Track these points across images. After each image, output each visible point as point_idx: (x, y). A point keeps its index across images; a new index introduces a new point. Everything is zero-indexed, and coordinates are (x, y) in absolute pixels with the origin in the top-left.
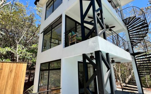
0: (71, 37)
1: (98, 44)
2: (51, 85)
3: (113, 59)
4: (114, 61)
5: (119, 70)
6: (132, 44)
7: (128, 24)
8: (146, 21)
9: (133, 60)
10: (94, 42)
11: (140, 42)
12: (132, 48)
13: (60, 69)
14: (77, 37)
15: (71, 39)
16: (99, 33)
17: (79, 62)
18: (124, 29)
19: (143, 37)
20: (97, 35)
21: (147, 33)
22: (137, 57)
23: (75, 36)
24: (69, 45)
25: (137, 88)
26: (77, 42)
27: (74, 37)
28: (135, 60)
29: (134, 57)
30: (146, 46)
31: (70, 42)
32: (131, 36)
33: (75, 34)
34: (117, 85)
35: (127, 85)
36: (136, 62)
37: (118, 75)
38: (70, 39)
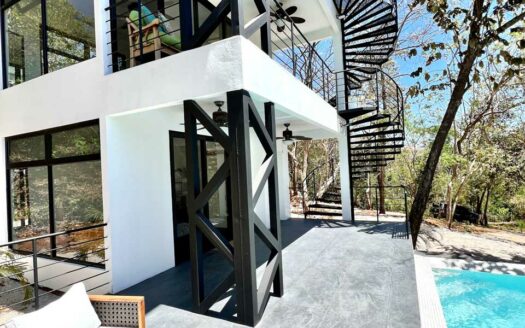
0: (137, 30)
1: (241, 65)
2: (70, 220)
3: (290, 128)
4: (290, 133)
5: (303, 163)
6: (347, 82)
7: (345, 13)
8: (396, 11)
9: (342, 132)
10: (225, 59)
11: (368, 80)
12: (347, 94)
13: (96, 156)
14: (161, 33)
15: (138, 38)
16: (246, 26)
17: (173, 134)
18: (331, 28)
19: (380, 63)
20: (236, 32)
21: (391, 50)
22: (353, 124)
23: (154, 29)
24: (132, 61)
25: (340, 208)
26: (163, 55)
27: (150, 30)
28: (349, 131)
29: (348, 122)
30: (384, 93)
31: (134, 53)
32: (348, 57)
33: (156, 21)
34: (295, 206)
35: (319, 203)
36: (349, 137)
37: (299, 179)
38: (134, 39)
